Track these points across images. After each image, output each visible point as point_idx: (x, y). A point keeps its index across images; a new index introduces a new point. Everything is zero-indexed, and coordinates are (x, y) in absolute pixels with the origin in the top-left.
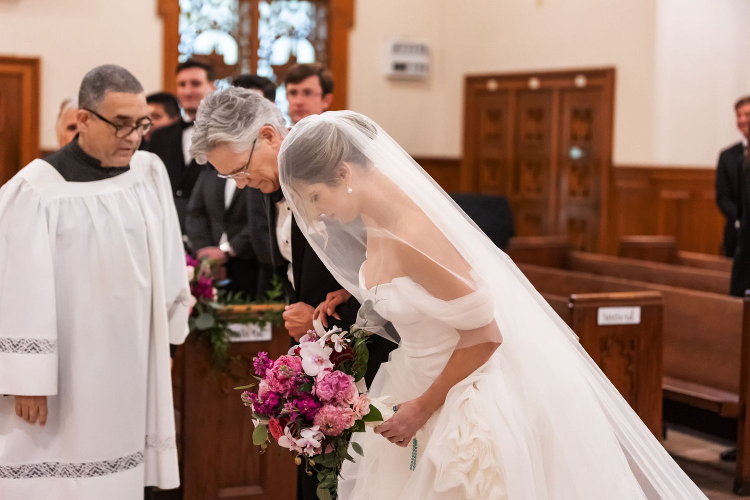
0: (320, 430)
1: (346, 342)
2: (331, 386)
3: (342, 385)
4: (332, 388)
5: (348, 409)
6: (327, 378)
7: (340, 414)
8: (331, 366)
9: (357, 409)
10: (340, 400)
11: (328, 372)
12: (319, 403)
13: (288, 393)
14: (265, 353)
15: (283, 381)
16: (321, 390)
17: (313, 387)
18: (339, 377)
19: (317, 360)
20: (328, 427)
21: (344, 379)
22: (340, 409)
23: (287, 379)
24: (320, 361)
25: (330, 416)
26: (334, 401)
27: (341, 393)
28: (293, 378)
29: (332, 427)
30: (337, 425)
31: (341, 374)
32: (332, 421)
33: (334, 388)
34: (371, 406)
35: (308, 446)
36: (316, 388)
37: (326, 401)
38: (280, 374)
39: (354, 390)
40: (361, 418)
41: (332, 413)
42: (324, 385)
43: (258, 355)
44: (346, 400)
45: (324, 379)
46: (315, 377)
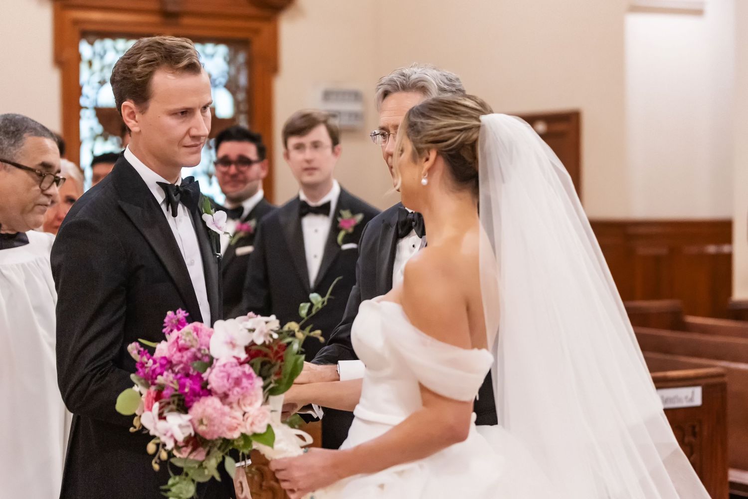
0: (191, 421)
1: (271, 336)
2: (229, 376)
3: (245, 382)
4: (228, 380)
5: (239, 414)
6: (228, 367)
7: (223, 414)
8: (243, 356)
9: (250, 420)
10: (233, 398)
11: (235, 361)
12: (205, 391)
13: (181, 366)
14: (186, 313)
15: (181, 349)
16: (214, 378)
17: (208, 370)
18: (244, 373)
19: (229, 340)
20: (201, 422)
21: (249, 377)
22: (226, 409)
23: (187, 349)
24: (233, 345)
25: (210, 411)
26: (224, 397)
27: (238, 393)
28: (193, 350)
29: (206, 425)
30: (214, 425)
31: (247, 369)
32: (210, 420)
33: (230, 380)
34: (269, 426)
35: (169, 434)
36: (210, 373)
37: (216, 393)
38: (181, 342)
39: (256, 395)
40: (249, 433)
41: (215, 408)
42: (221, 371)
43: (177, 311)
44: (241, 402)
45: (224, 366)
46: (217, 360)
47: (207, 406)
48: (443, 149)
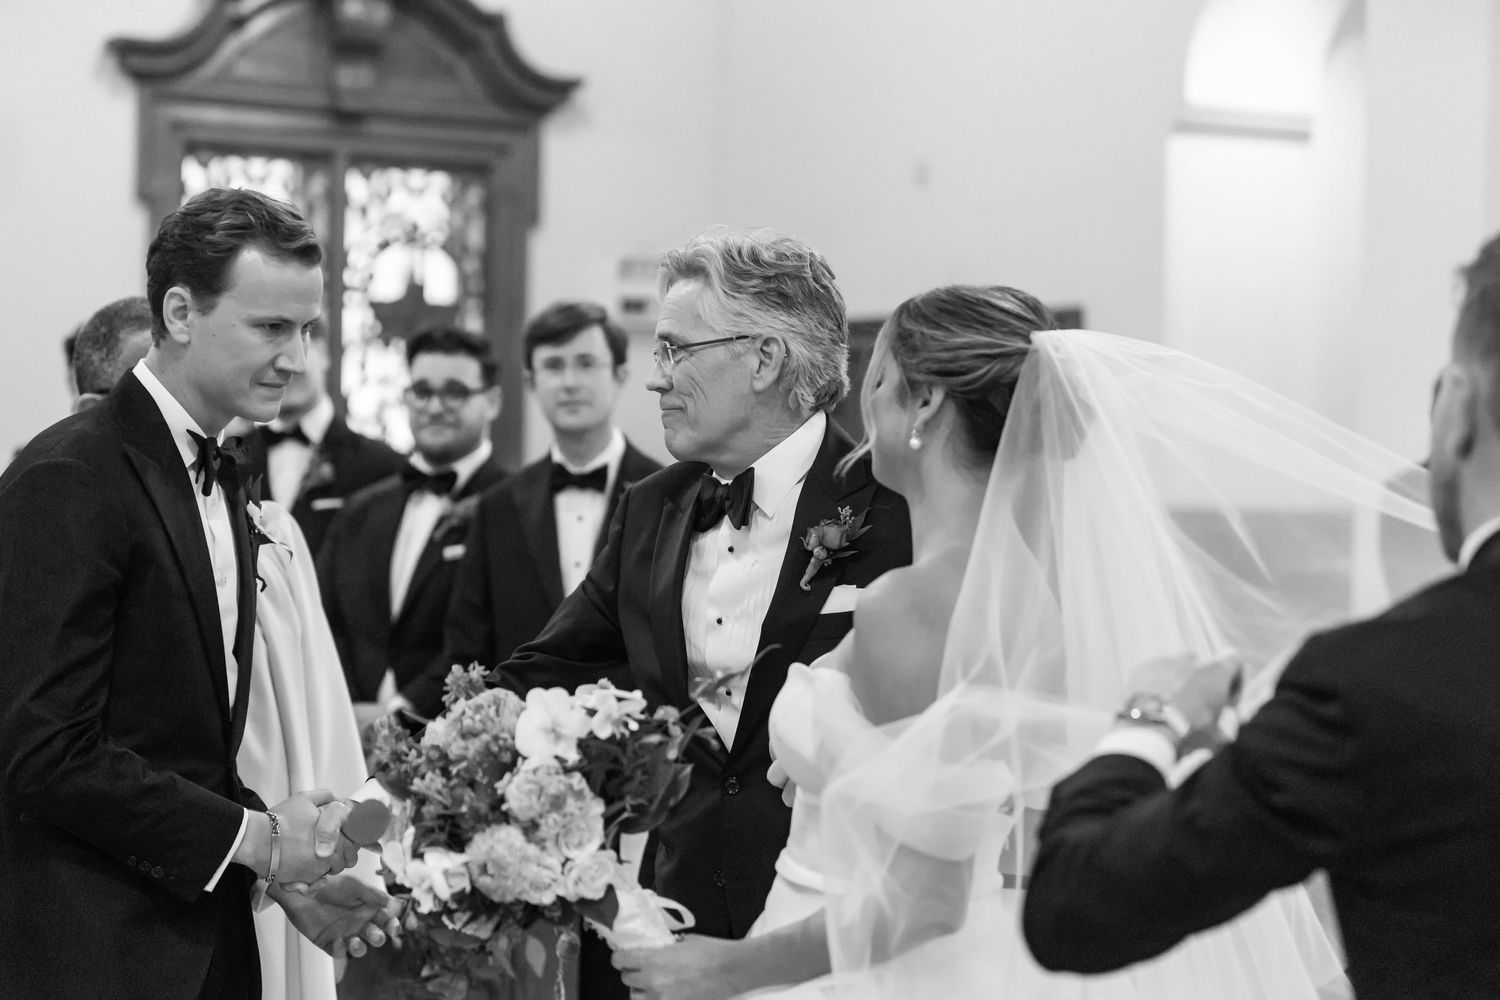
0: (466, 864)
1: (626, 725)
2: (541, 790)
3: (571, 805)
4: (539, 797)
5: (555, 862)
6: (541, 774)
7: (525, 859)
8: (573, 756)
9: (574, 874)
10: (543, 832)
11: (556, 764)
12: (497, 813)
13: (464, 764)
14: (485, 670)
15: (467, 735)
16: (515, 791)
17: (507, 776)
18: (570, 787)
19: (549, 726)
20: (484, 869)
21: (579, 795)
22: (532, 850)
23: (475, 735)
24: (556, 734)
25: (501, 850)
26: (530, 829)
27: (555, 821)
28: (485, 737)
29: (492, 876)
30: (506, 878)
31: (577, 781)
32: (501, 867)
33: (543, 799)
34: (610, 889)
35: (426, 885)
36: (510, 781)
37: (517, 820)
38: (467, 722)
39: (590, 829)
40: (572, 897)
41: (510, 847)
42: (529, 782)
43: (471, 666)
44: (562, 841)
45: (535, 771)
46: (525, 758)
47: (498, 843)
48: (959, 389)
